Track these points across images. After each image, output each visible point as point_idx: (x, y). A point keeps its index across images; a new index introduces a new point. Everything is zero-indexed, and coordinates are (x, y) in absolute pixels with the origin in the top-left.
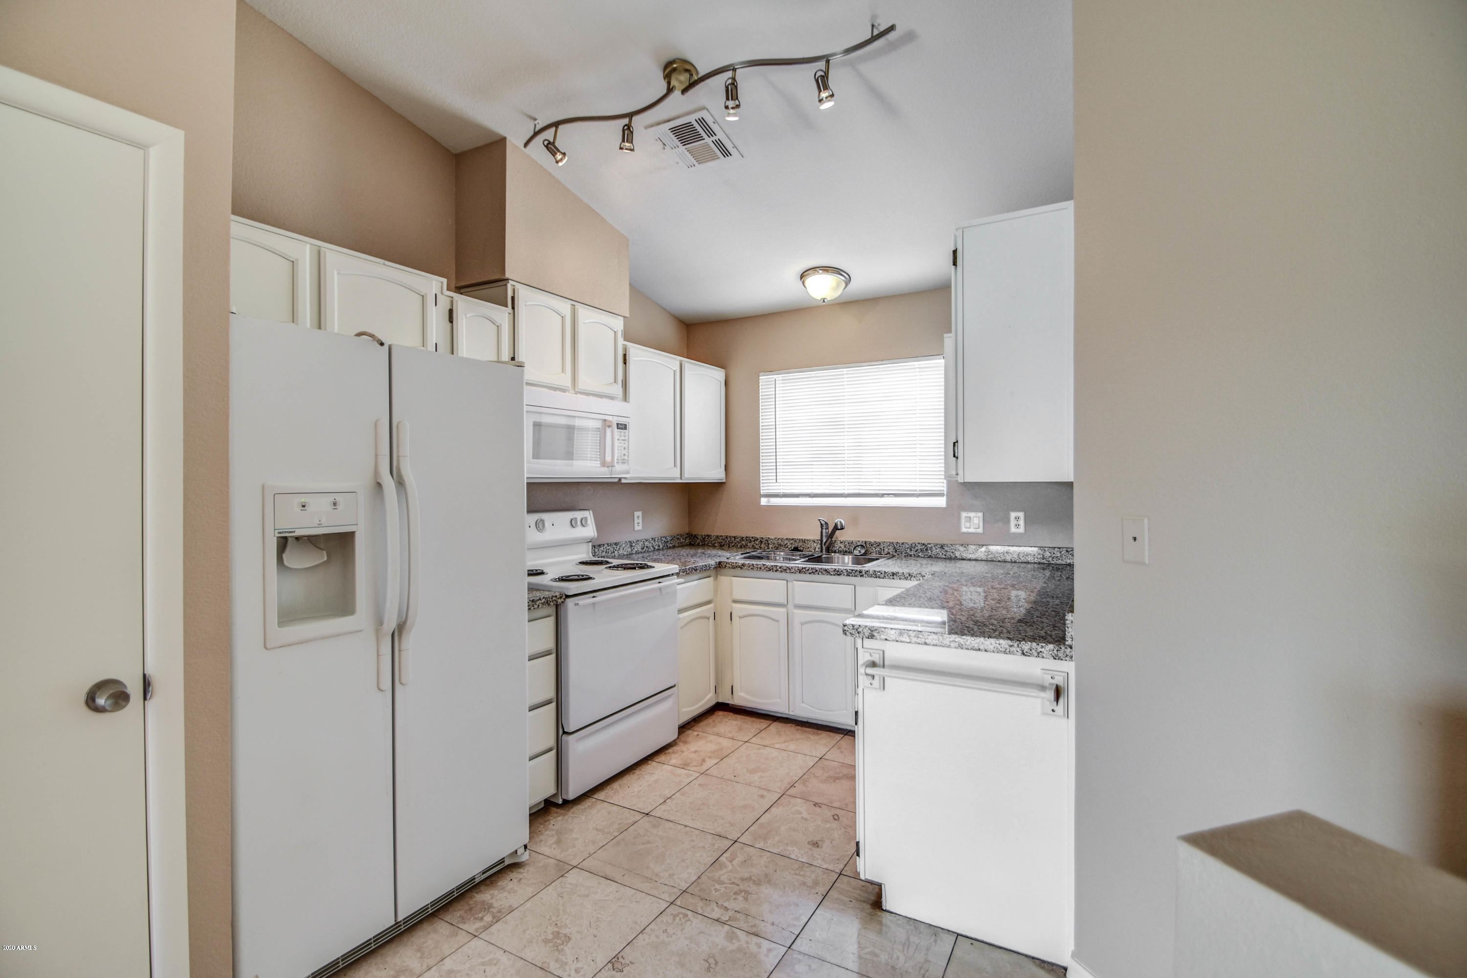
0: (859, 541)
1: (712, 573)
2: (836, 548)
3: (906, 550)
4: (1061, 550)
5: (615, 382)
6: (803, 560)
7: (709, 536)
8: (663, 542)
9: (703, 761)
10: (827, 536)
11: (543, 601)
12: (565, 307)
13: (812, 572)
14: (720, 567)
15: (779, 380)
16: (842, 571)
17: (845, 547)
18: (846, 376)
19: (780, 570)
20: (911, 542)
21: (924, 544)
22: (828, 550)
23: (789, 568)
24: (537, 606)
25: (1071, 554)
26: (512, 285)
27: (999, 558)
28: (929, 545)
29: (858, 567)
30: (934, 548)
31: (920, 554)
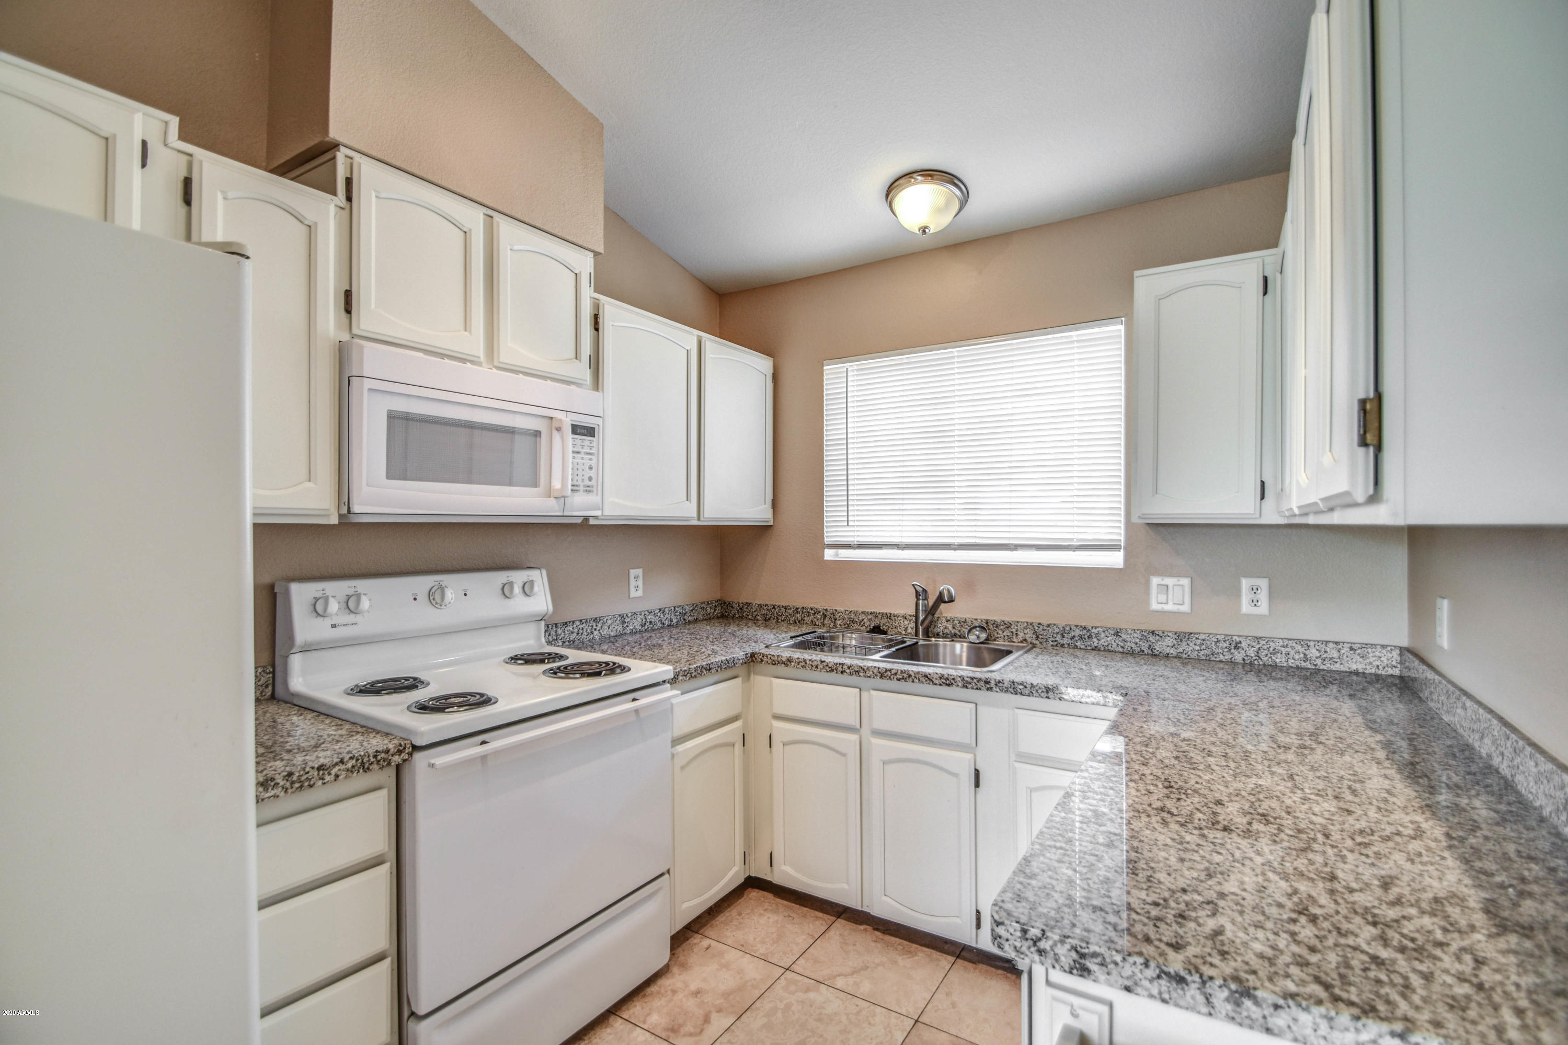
0: (976, 620)
1: (741, 670)
2: (940, 629)
3: (1055, 635)
4: (1340, 647)
5: (576, 358)
6: (886, 652)
7: (748, 604)
8: (678, 614)
9: (707, 1020)
10: (926, 611)
11: (350, 765)
12: (474, 218)
13: (903, 678)
14: (753, 661)
15: (853, 370)
16: (954, 679)
17: (954, 628)
18: (956, 360)
19: (848, 671)
20: (1063, 625)
21: (1085, 628)
22: (927, 634)
23: (864, 670)
24: (332, 777)
25: (1359, 654)
26: (346, 156)
27: (1221, 656)
28: (1094, 630)
29: (980, 673)
30: (1103, 635)
31: (1078, 644)
